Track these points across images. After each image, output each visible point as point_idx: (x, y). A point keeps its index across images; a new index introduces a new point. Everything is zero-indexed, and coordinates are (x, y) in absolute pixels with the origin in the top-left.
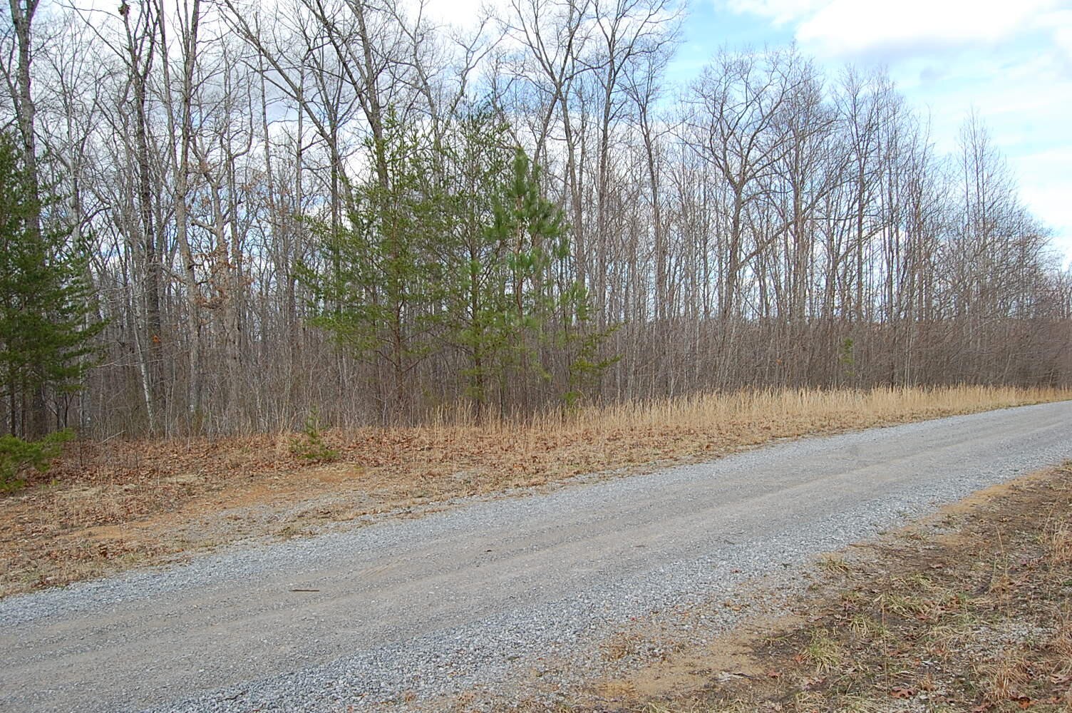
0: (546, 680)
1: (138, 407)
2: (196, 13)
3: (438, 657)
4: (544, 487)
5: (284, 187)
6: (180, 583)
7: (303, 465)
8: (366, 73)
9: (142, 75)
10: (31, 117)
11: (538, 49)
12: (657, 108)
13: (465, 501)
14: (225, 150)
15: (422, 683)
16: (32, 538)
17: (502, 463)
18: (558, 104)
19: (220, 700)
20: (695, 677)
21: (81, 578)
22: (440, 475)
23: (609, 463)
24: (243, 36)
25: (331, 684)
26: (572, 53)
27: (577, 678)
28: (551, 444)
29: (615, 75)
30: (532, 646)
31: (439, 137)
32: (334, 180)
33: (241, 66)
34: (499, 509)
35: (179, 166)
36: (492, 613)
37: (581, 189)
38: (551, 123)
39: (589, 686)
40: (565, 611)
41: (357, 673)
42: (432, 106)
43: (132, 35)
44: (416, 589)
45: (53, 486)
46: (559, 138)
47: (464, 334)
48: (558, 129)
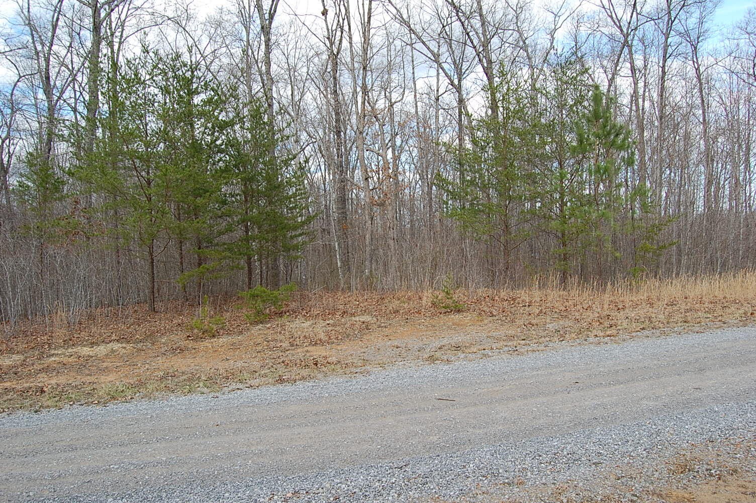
0: (623, 483)
1: (334, 271)
2: (370, 9)
3: (540, 456)
4: (617, 338)
5: (425, 121)
6: (364, 387)
7: (441, 313)
8: (482, 39)
9: (336, 53)
10: (271, 86)
11: (610, 9)
12: (706, 47)
13: (557, 344)
14: (388, 99)
15: (529, 474)
16: (274, 351)
17: (583, 319)
18: (626, 50)
19: (391, 468)
20: (747, 496)
21: (303, 378)
22: (537, 325)
23: (668, 323)
24: (399, 22)
25: (465, 467)
26: (637, 10)
27: (648, 485)
28: (620, 307)
29: (672, 24)
30: (611, 456)
31: (534, 81)
32: (460, 116)
33: (398, 43)
34: (583, 352)
35: (360, 112)
36: (580, 428)
37: (644, 113)
38: (620, 65)
39: (657, 492)
40: (637, 433)
41: (483, 461)
42: (529, 58)
43: (330, 28)
44: (523, 405)
45: (285, 319)
46: (626, 75)
47: (553, 224)
48: (625, 69)
